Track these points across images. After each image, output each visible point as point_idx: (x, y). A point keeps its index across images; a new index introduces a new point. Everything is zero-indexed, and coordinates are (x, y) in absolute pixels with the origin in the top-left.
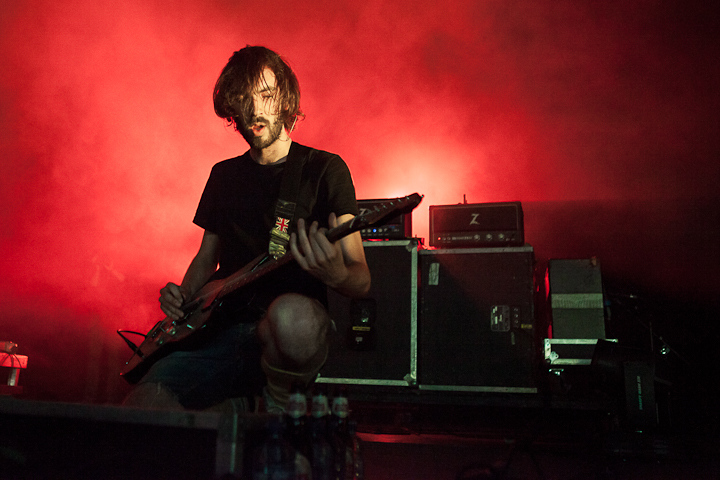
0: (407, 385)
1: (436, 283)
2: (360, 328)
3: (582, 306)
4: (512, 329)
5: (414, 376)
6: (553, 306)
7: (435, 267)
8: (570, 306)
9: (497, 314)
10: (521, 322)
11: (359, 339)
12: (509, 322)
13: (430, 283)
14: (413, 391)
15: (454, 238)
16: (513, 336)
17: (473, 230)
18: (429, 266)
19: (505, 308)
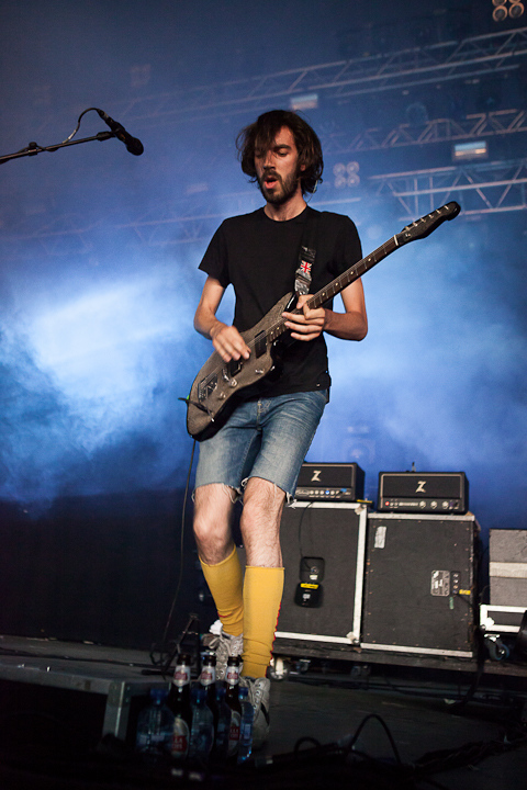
0: (350, 642)
1: (382, 546)
2: (308, 586)
3: (519, 575)
4: (451, 594)
5: (356, 633)
6: (491, 574)
7: (382, 531)
8: (507, 575)
9: (439, 578)
10: (460, 588)
11: (307, 596)
12: (448, 586)
13: (376, 546)
14: (355, 649)
15: (401, 504)
16: (451, 601)
17: (419, 497)
18: (376, 530)
19: (446, 574)
